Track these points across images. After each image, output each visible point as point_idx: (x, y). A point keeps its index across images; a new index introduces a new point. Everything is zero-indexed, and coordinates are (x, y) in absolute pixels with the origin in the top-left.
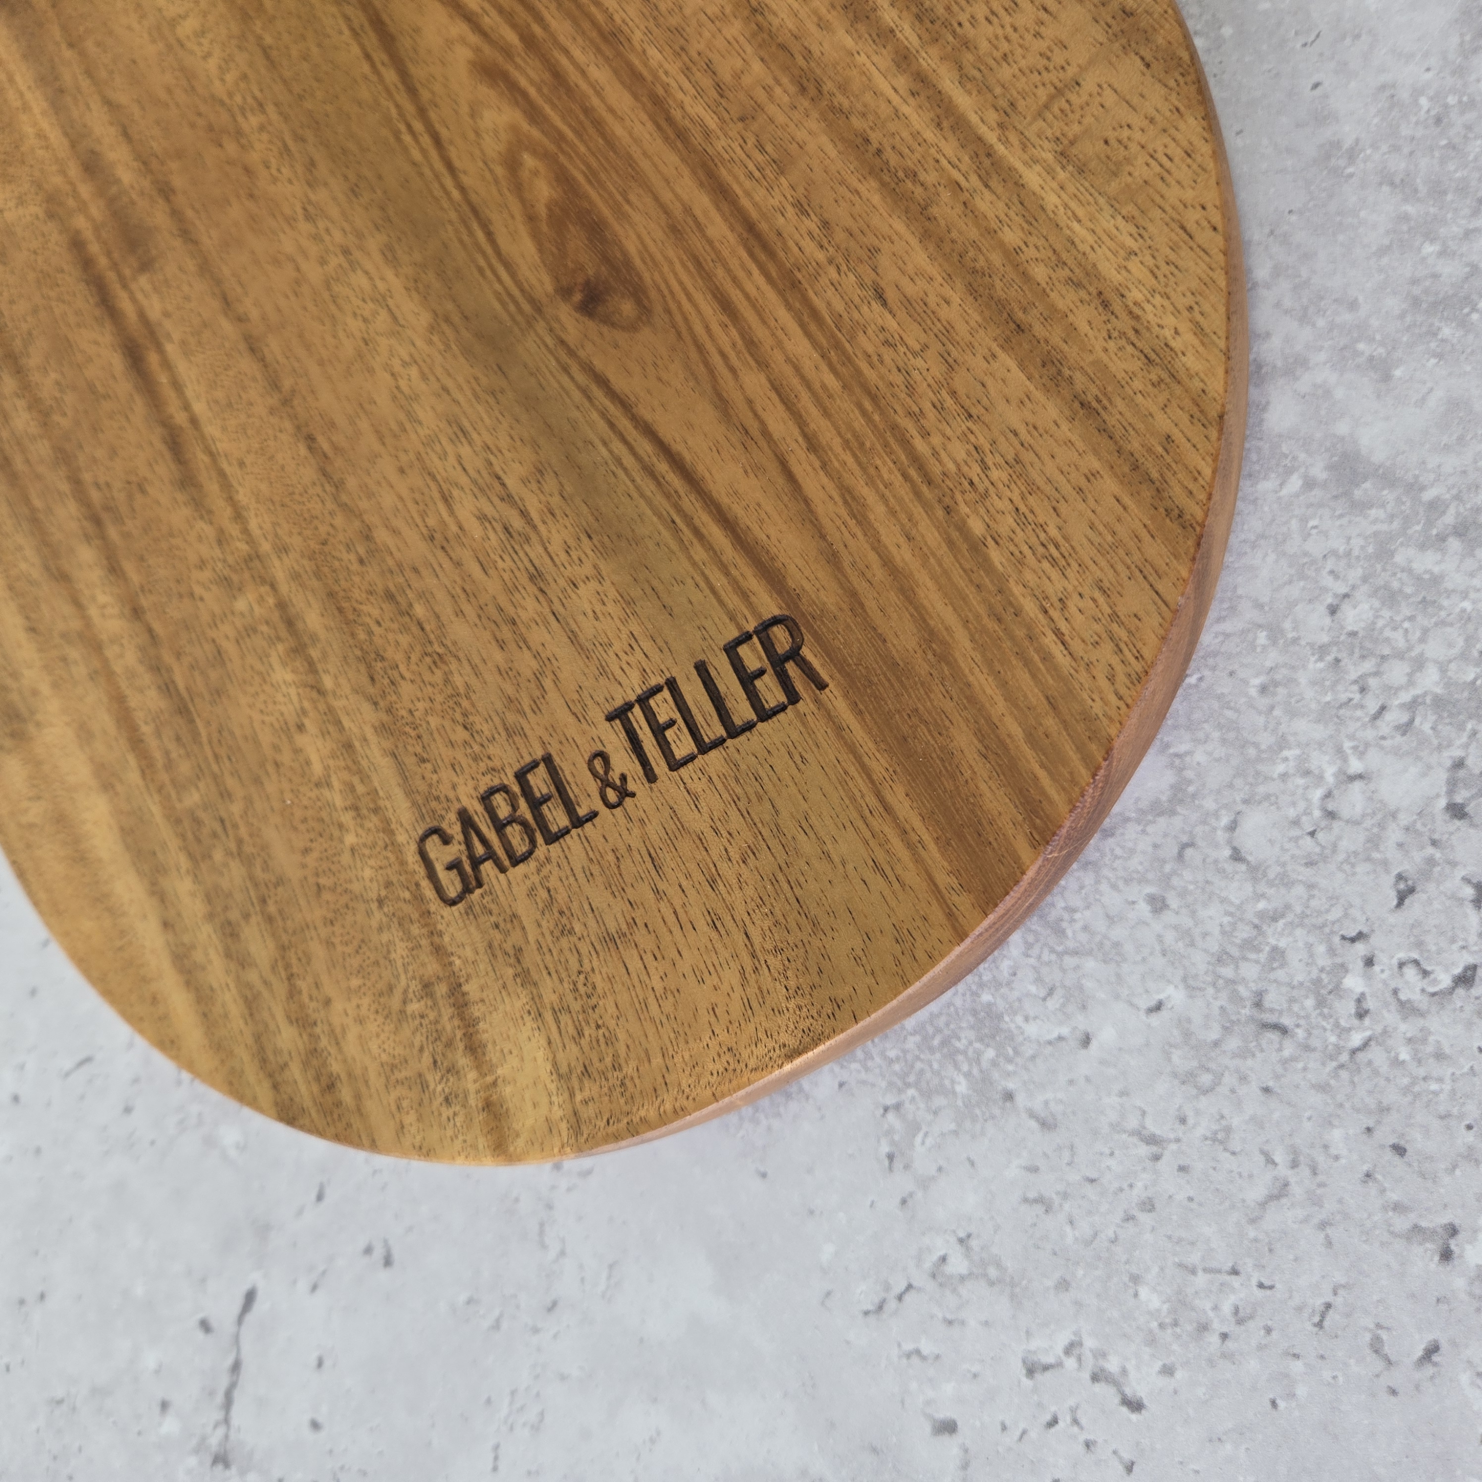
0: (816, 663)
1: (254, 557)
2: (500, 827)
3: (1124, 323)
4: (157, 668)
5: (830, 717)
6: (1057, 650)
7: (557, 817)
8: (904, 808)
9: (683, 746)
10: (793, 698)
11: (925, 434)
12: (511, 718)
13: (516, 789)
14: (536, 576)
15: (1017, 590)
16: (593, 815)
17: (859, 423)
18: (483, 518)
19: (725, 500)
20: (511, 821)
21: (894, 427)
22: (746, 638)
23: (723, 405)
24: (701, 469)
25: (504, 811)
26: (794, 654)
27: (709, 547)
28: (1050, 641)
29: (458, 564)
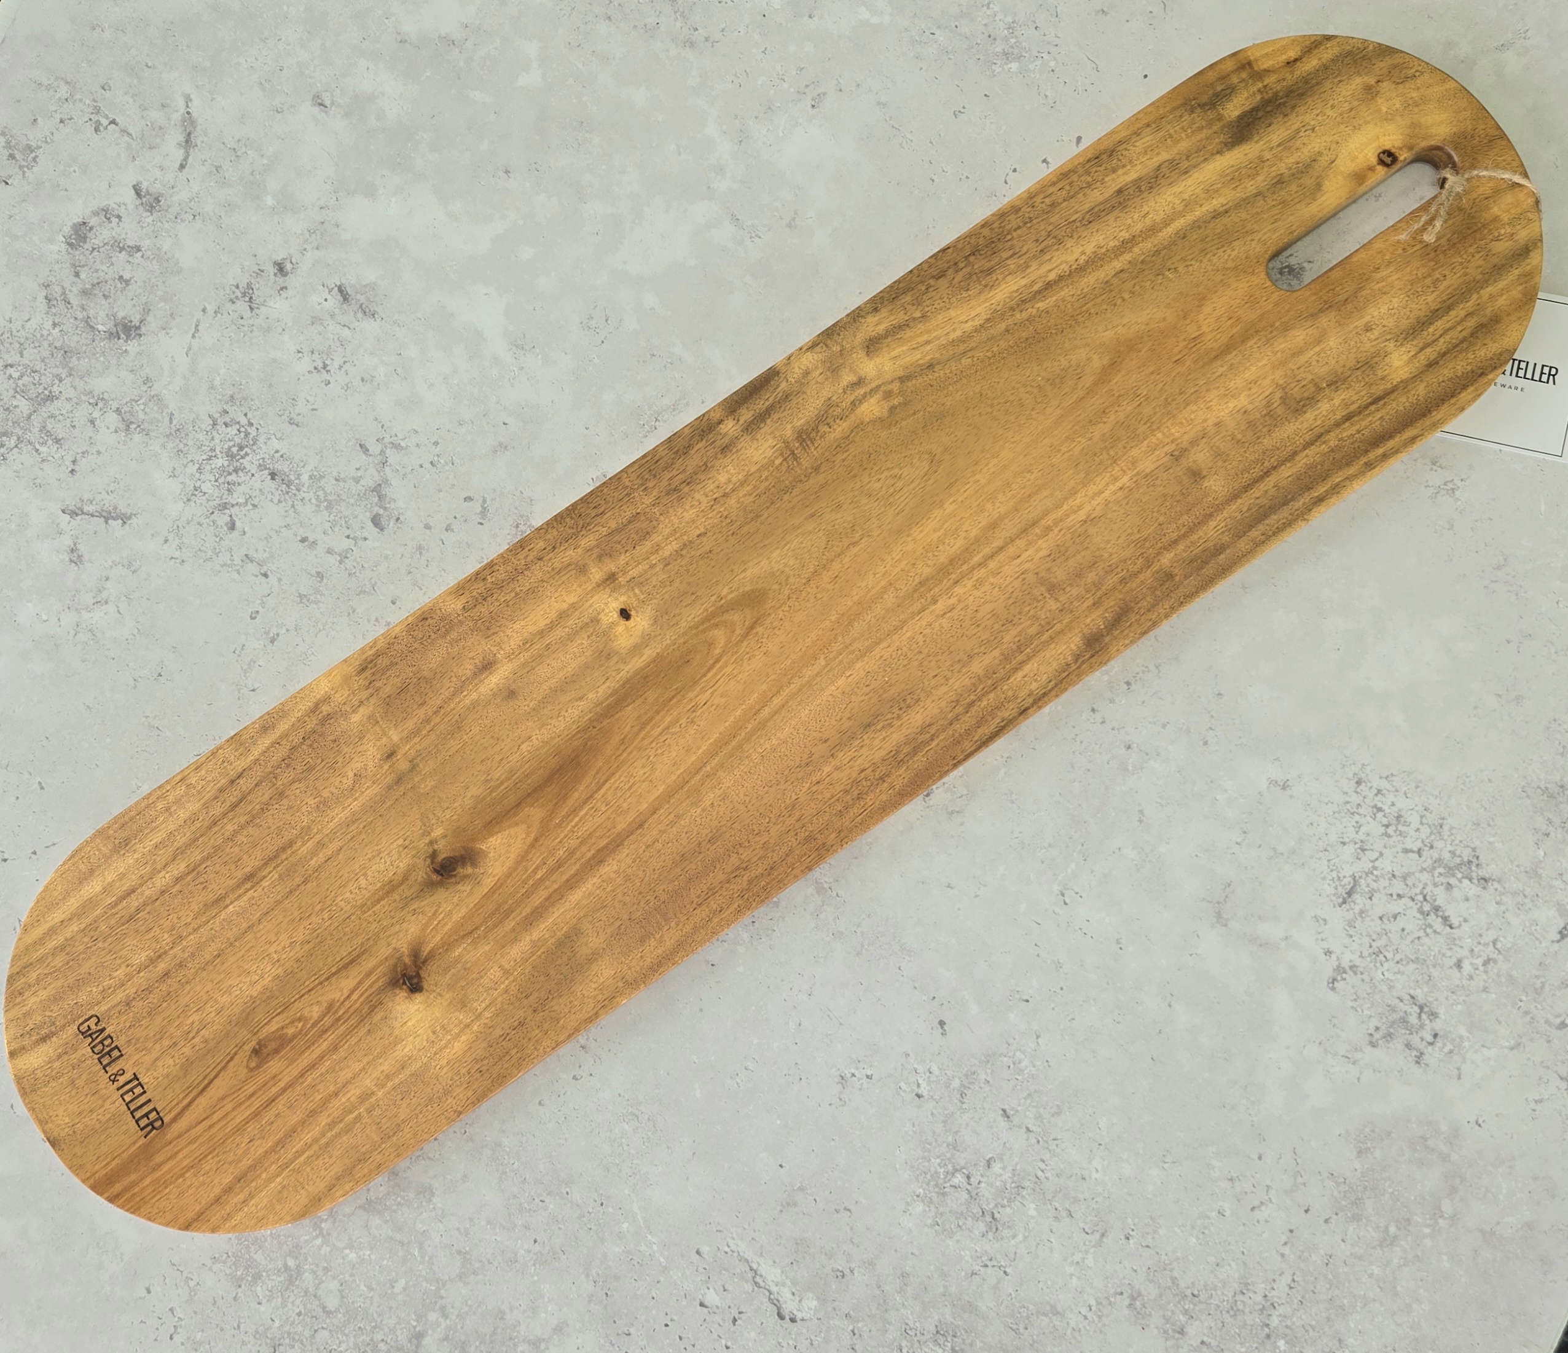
0: (152, 1134)
1: (181, 938)
2: (101, 1042)
3: (239, 1207)
4: (145, 904)
5: (137, 1141)
6: (156, 1199)
7: (105, 1061)
8: (114, 1164)
9: (128, 1098)
10: (142, 1129)
11: (212, 1158)
12: (133, 1041)
13: (113, 1046)
14: (175, 1044)
15: (171, 1187)
16: (107, 1072)
17: (216, 1139)
18: (193, 1023)
19: (196, 1102)
20: (103, 1045)
21: (215, 1149)
22: (158, 1113)
23: (223, 1098)
24: (205, 1094)
25: (106, 1043)
26: (154, 1128)
27: (183, 1099)
28: (158, 1197)
29: (178, 1017)
